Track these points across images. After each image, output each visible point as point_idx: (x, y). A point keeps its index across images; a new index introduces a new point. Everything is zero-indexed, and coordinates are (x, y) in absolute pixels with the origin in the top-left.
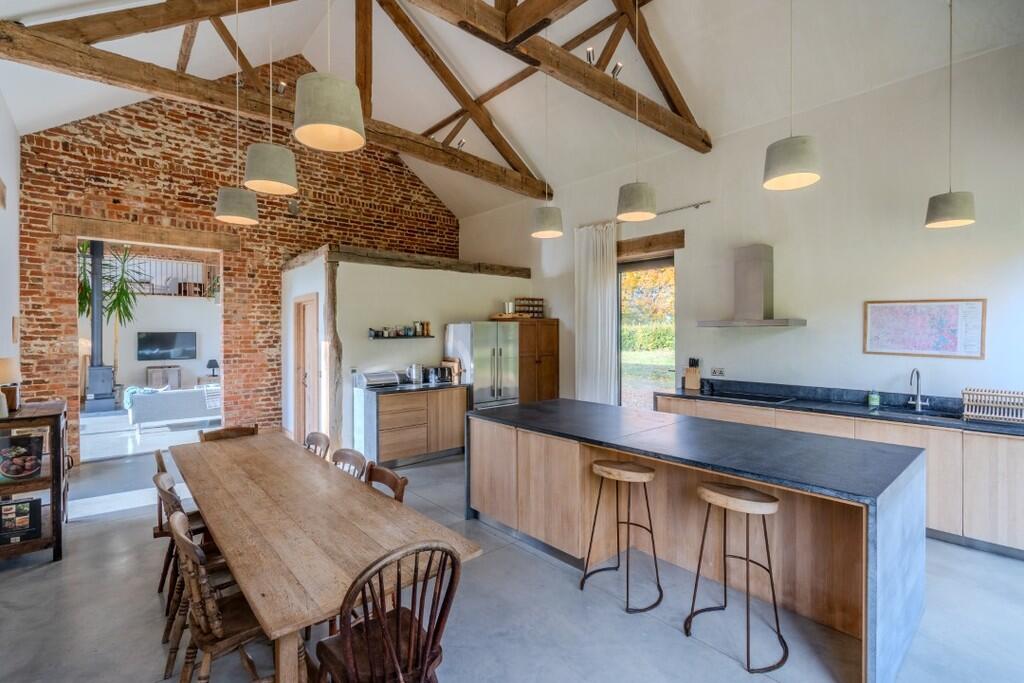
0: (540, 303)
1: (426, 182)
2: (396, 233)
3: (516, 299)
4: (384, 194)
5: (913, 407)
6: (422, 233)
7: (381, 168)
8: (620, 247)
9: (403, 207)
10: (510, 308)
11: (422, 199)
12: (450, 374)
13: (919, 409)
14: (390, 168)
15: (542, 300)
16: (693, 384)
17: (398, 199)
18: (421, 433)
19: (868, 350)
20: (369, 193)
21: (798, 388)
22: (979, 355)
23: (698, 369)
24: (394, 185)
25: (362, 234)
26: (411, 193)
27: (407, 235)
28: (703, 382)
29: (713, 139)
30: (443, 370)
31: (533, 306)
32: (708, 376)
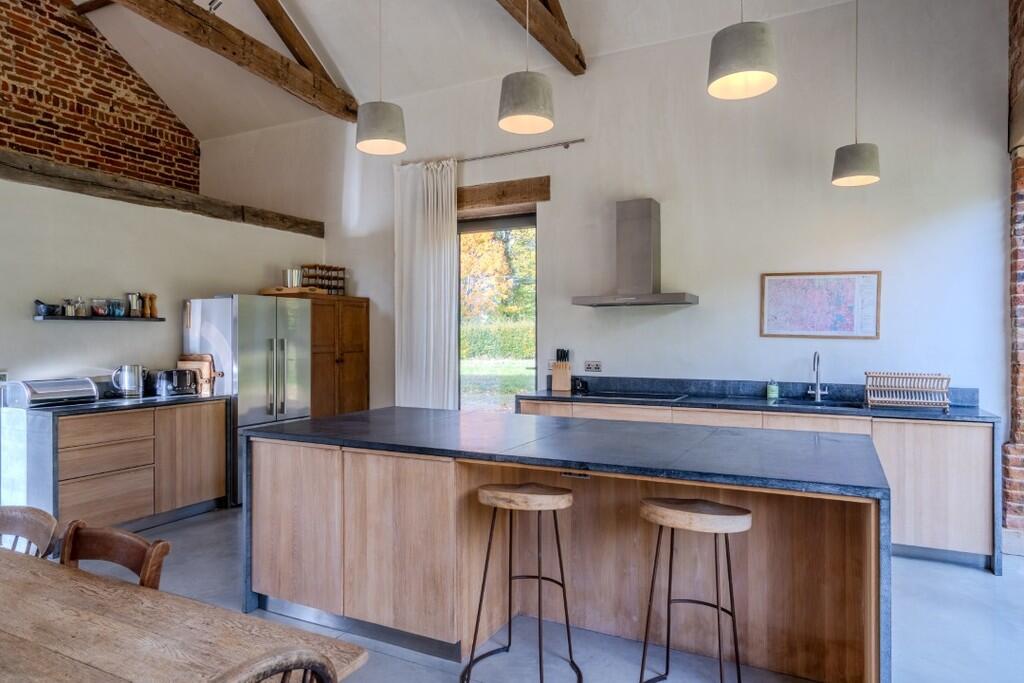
0: (341, 274)
1: (141, 70)
2: (84, 149)
3: (303, 267)
4: (56, 77)
5: (813, 397)
6: (133, 155)
7: (52, 31)
8: (462, 197)
9: (96, 105)
10: (294, 279)
11: (132, 98)
12: (195, 380)
13: (819, 400)
14: (70, 35)
15: (343, 269)
16: (563, 385)
17: (87, 92)
18: (143, 480)
19: (766, 332)
20: (26, 71)
21: (689, 382)
22: (874, 335)
23: (569, 364)
24: (79, 66)
25: (13, 140)
26: (112, 85)
27: (103, 153)
28: (574, 380)
29: (587, 57)
30: (182, 374)
31: (329, 278)
32: (581, 372)
